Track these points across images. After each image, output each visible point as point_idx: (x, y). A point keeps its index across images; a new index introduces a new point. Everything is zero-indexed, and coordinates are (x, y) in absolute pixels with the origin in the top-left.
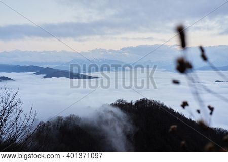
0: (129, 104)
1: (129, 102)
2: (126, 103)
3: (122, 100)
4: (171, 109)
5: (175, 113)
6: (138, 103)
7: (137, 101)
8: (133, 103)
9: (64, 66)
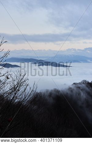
0: (90, 83)
9: (50, 59)
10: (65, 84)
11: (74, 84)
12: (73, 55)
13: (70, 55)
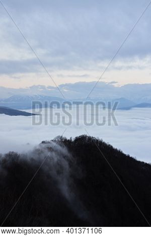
0: (68, 140)
1: (68, 138)
2: (66, 140)
3: (62, 137)
4: (109, 145)
5: (114, 149)
6: (77, 139)
7: (76, 138)
8: (73, 140)
10: (28, 144)
11: (43, 142)
12: (40, 96)
13: (36, 96)
